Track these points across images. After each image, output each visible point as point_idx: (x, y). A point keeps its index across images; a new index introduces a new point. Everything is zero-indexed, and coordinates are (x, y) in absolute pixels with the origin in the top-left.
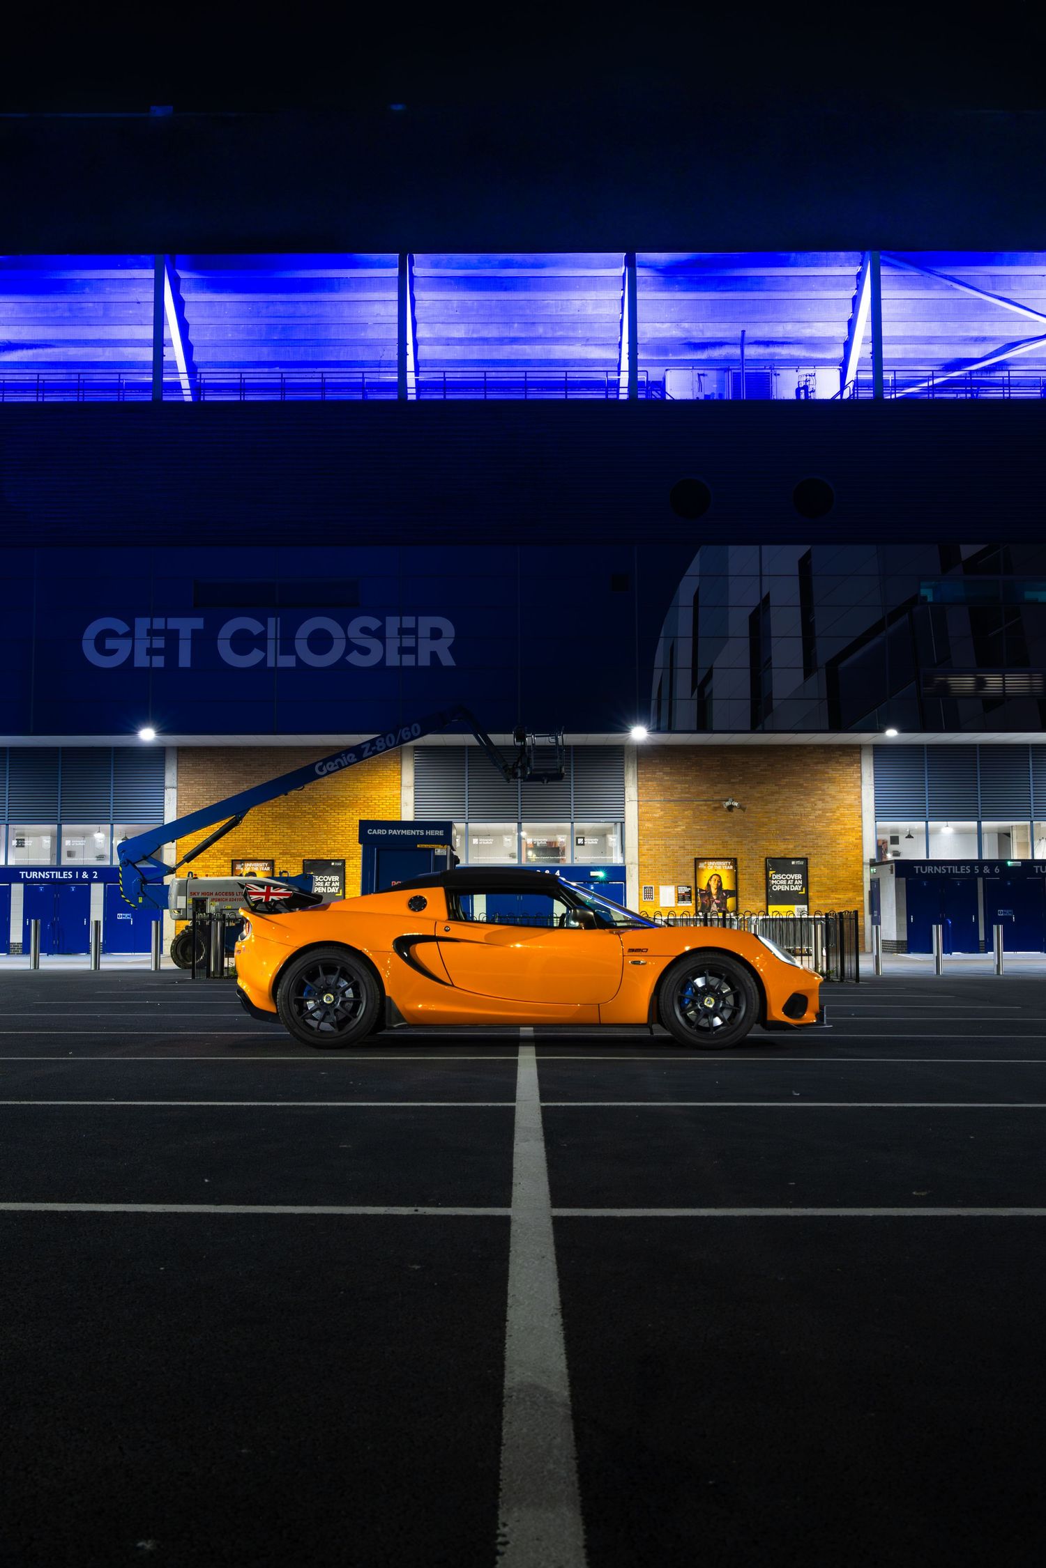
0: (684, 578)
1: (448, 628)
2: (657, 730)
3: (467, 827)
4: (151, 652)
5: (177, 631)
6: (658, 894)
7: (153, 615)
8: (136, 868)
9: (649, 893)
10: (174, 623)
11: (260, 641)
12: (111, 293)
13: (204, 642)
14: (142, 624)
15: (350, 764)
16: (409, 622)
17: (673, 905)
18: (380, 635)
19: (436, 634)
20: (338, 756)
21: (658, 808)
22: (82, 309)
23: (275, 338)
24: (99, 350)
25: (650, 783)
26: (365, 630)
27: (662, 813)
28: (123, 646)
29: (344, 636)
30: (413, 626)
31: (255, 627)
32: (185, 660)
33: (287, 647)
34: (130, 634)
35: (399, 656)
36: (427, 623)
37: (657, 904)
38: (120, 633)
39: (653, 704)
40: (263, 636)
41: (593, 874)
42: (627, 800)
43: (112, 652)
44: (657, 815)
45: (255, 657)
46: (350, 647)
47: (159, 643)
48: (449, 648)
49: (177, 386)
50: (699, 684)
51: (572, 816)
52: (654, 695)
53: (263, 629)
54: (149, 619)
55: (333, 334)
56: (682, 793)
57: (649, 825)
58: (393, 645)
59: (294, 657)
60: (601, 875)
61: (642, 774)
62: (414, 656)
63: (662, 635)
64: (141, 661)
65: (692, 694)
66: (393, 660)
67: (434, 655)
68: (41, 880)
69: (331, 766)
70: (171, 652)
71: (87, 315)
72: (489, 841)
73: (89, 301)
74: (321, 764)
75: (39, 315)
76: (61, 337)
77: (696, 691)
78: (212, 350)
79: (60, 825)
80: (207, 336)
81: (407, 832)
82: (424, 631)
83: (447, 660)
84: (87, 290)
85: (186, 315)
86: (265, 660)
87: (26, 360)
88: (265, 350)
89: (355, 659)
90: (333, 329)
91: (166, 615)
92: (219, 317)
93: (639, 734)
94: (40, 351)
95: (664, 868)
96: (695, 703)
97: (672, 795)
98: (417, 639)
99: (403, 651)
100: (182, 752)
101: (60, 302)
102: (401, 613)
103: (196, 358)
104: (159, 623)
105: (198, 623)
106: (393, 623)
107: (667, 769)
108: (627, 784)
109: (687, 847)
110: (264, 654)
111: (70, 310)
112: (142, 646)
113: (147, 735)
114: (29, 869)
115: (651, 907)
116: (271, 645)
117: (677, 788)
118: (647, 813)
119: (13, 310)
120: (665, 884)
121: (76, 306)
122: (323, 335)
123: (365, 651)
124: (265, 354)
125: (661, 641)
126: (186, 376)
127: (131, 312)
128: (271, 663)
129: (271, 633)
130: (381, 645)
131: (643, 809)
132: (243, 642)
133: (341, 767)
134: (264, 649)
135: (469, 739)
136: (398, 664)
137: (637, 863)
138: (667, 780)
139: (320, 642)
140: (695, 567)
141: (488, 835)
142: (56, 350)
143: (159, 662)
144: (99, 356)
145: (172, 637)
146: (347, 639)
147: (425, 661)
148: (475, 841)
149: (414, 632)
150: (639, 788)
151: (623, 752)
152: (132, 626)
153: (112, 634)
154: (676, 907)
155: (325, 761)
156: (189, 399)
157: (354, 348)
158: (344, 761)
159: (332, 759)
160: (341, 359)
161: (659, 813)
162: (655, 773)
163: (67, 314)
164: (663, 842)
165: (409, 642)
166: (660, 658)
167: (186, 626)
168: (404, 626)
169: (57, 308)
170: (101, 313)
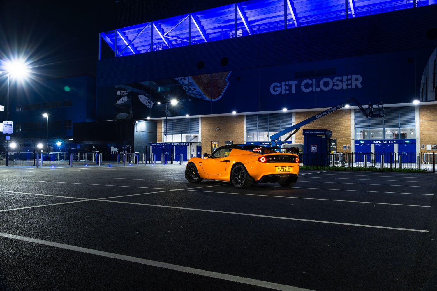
0: (431, 57)
1: (360, 78)
2: (422, 101)
3: (369, 130)
4: (286, 90)
5: (291, 85)
6: (426, 147)
7: (285, 81)
8: (275, 142)
9: (423, 147)
10: (291, 83)
11: (311, 85)
12: (277, 4)
13: (298, 86)
14: (283, 83)
15: (325, 115)
16: (349, 77)
17: (431, 150)
18: (342, 81)
19: (357, 79)
20: (322, 113)
21: (426, 123)
22: (271, 9)
23: (317, 8)
24: (276, 19)
25: (423, 116)
26: (338, 80)
27: (427, 124)
28: (279, 89)
29: (332, 82)
30: (350, 78)
31: (310, 82)
32: (293, 91)
33: (318, 86)
34: (281, 86)
35: (347, 86)
36: (354, 77)
37: (426, 150)
38: (279, 86)
39: (421, 94)
40: (312, 83)
41: (405, 141)
42: (416, 121)
43: (277, 91)
44: (425, 125)
45: (310, 89)
46: (334, 85)
47: (287, 88)
48: (360, 83)
49: (294, 24)
50: (435, 87)
51: (399, 126)
52: (421, 91)
53: (312, 82)
54: (285, 82)
55: (332, 4)
56: (433, 118)
57: (423, 128)
58: (345, 83)
59: (320, 89)
60: (408, 142)
61: (421, 113)
62: (351, 86)
63: (423, 74)
64: (283, 92)
65: (433, 90)
66: (345, 87)
67: (356, 85)
68: (265, 145)
69: (320, 116)
70: (290, 89)
71: (271, 11)
72: (376, 133)
73: (272, 7)
74: (317, 115)
75: (261, 13)
76: (267, 17)
77: (434, 89)
78: (302, 14)
79: (269, 132)
80: (300, 11)
81: (314, 132)
82: (353, 79)
83: (360, 86)
84: (271, 4)
85: (295, 6)
86: (312, 90)
87: (260, 24)
88: (315, 11)
89: (335, 88)
90: (332, 3)
91: (289, 80)
92: (302, 5)
93: (416, 102)
94: (263, 21)
95: (428, 140)
96: (434, 93)
97: (430, 119)
98: (351, 81)
99: (348, 85)
100: (296, 113)
101: (266, 9)
102: (347, 75)
103: (298, 16)
104: (287, 83)
105: (296, 82)
106: (345, 78)
107: (429, 112)
108: (416, 117)
109: (435, 134)
110: (312, 89)
111: (268, 10)
112: (283, 88)
113: (285, 110)
114: (263, 142)
115: (424, 150)
116: (314, 86)
117: (432, 117)
118: (422, 124)
119: (255, 12)
120: (428, 144)
121: (269, 9)
122: (329, 5)
123: (338, 86)
124: (315, 12)
125: (423, 76)
126: (295, 21)
127: (282, 8)
128: (314, 91)
129: (314, 83)
130: (342, 84)
131: (421, 123)
132: (307, 86)
133: (323, 116)
134: (312, 87)
135: (357, 107)
136: (346, 88)
137: (419, 138)
138: (429, 115)
139: (326, 84)
140: (434, 53)
141: (375, 132)
142: (266, 20)
143: (287, 92)
144: (276, 20)
145: (290, 86)
146: (333, 83)
147: (354, 87)
148: (371, 133)
149: (351, 79)
150: (420, 117)
151: (415, 108)
152: (281, 84)
153: (276, 86)
154: (432, 151)
155: (319, 115)
156: (297, 26)
157: (337, 7)
158: (323, 114)
159: (320, 114)
160: (334, 10)
161: (426, 124)
162: (425, 113)
163: (267, 11)
164: (427, 132)
165: (349, 82)
166: (423, 81)
167: (293, 83)
168: (348, 78)
169: (265, 10)
170: (275, 9)
